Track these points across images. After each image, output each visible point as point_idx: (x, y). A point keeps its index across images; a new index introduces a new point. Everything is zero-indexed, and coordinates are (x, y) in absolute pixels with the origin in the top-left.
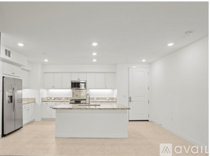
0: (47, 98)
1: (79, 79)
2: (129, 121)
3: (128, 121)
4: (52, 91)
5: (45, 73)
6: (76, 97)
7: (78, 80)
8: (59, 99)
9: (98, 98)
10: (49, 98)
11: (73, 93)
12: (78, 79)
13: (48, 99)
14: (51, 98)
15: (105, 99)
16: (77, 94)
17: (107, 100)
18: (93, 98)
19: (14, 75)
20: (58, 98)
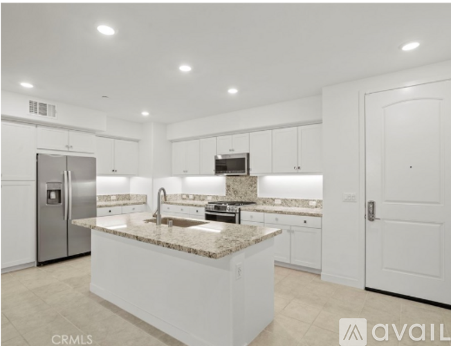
0: (182, 195)
1: (233, 150)
2: (367, 289)
3: (363, 288)
4: (191, 180)
5: (172, 141)
6: (233, 195)
7: (231, 153)
8: (201, 198)
9: (285, 202)
10: (184, 197)
11: (228, 186)
12: (230, 150)
13: (183, 199)
14: (188, 196)
15: (305, 203)
16: (235, 187)
17: (312, 207)
18: (274, 200)
19: (70, 150)
20: (200, 196)
